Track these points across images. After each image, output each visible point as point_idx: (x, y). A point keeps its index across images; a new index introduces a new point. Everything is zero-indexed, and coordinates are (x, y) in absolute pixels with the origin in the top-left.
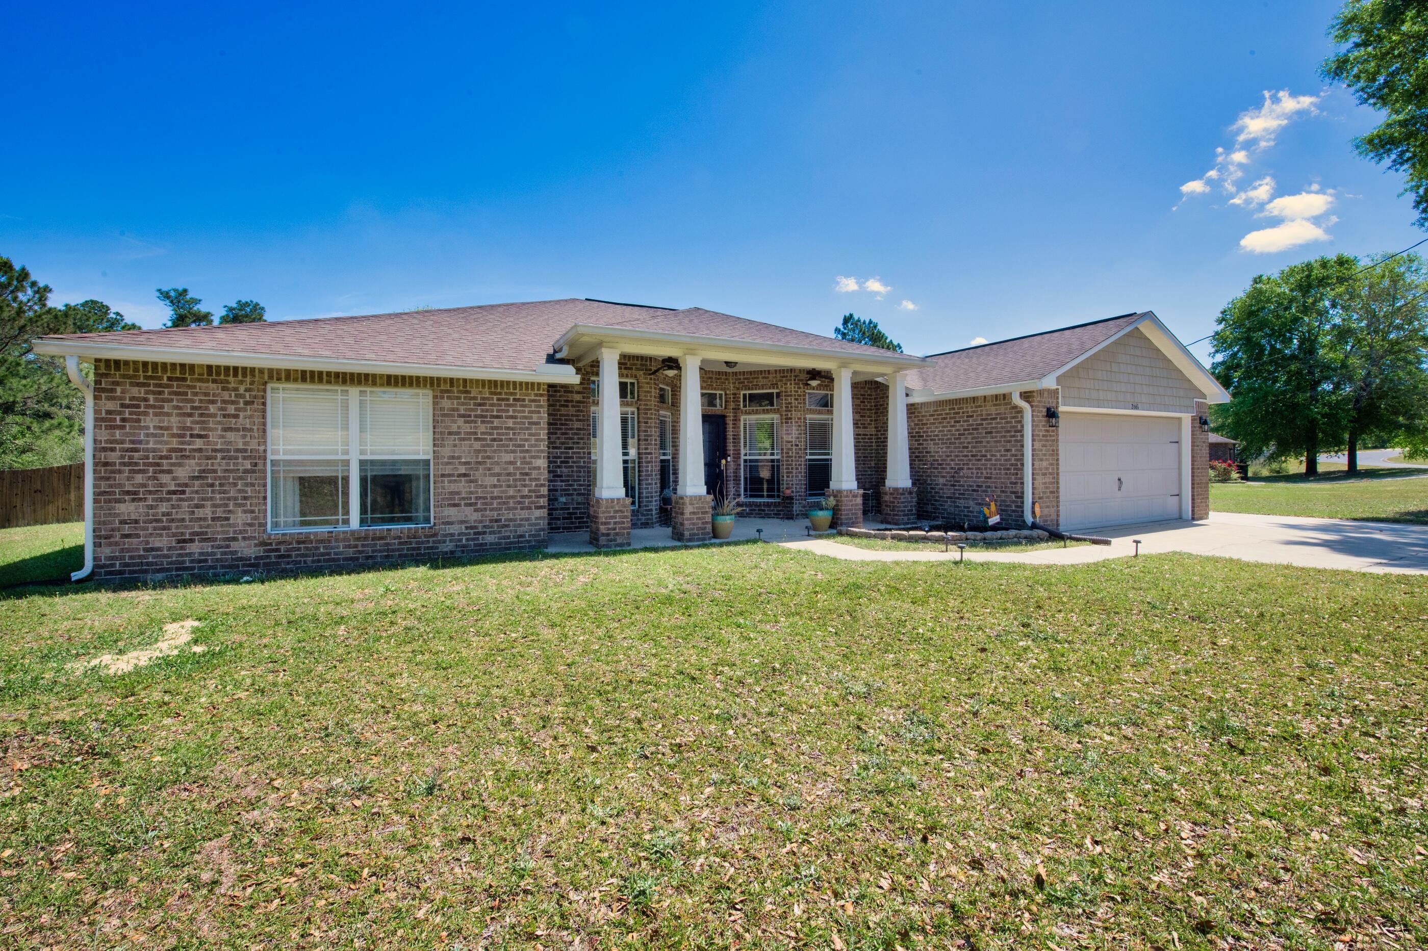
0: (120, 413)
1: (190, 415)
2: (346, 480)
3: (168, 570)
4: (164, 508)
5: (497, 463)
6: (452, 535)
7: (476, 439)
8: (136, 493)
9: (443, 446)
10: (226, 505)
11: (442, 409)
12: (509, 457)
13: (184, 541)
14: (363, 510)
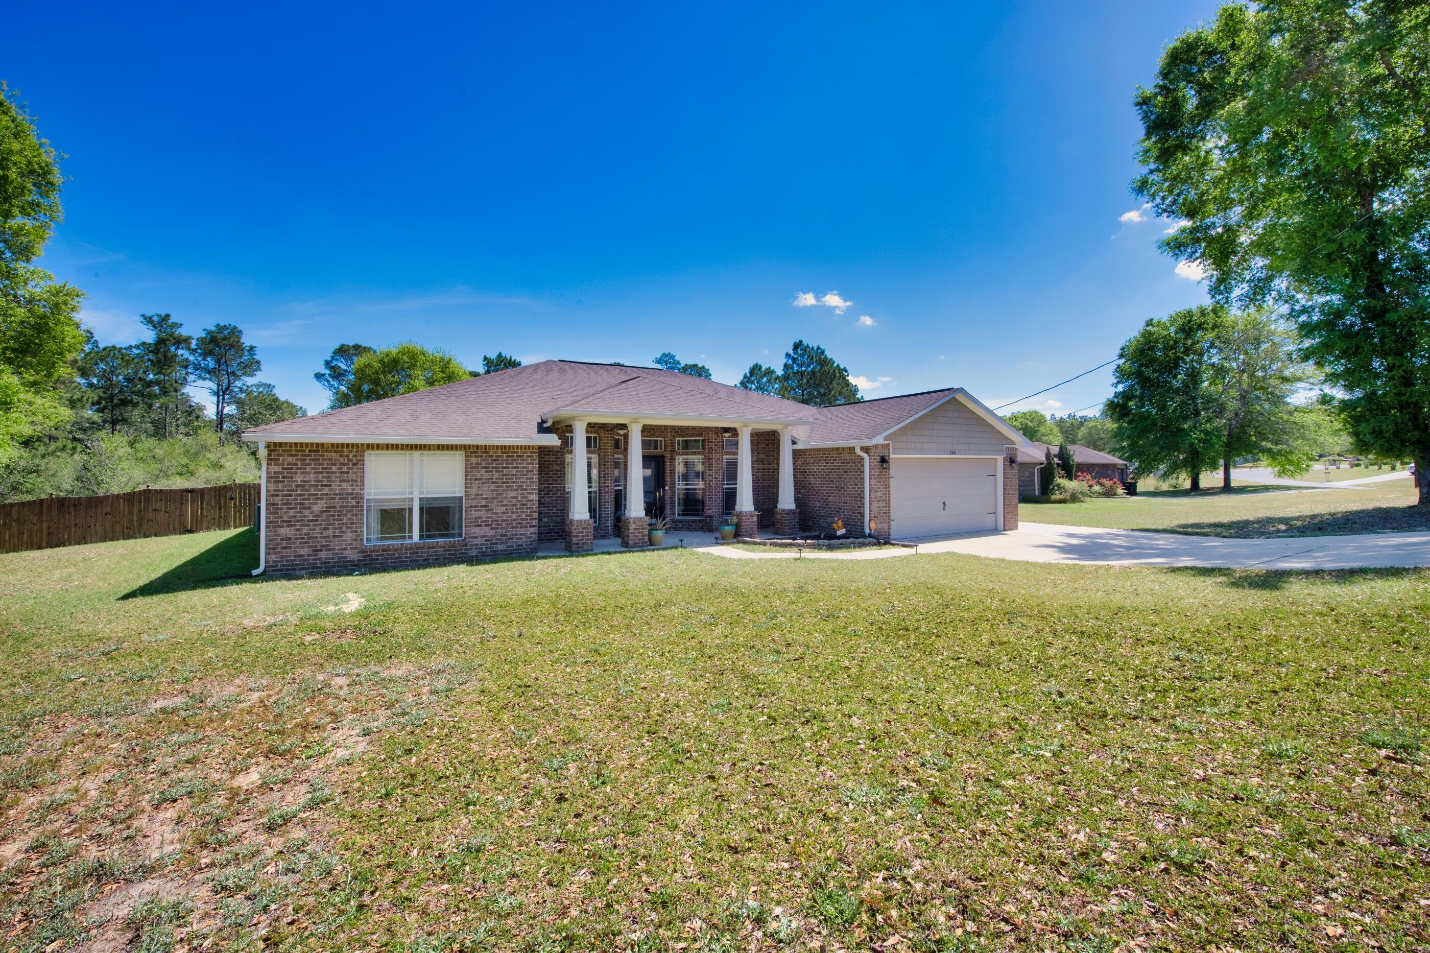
0: (282, 473)
1: (321, 473)
2: (411, 510)
3: (308, 568)
4: (305, 530)
5: (505, 498)
6: (476, 545)
7: (492, 483)
8: (290, 521)
9: (471, 487)
10: (341, 528)
11: (471, 464)
12: (514, 494)
13: (317, 551)
14: (421, 530)
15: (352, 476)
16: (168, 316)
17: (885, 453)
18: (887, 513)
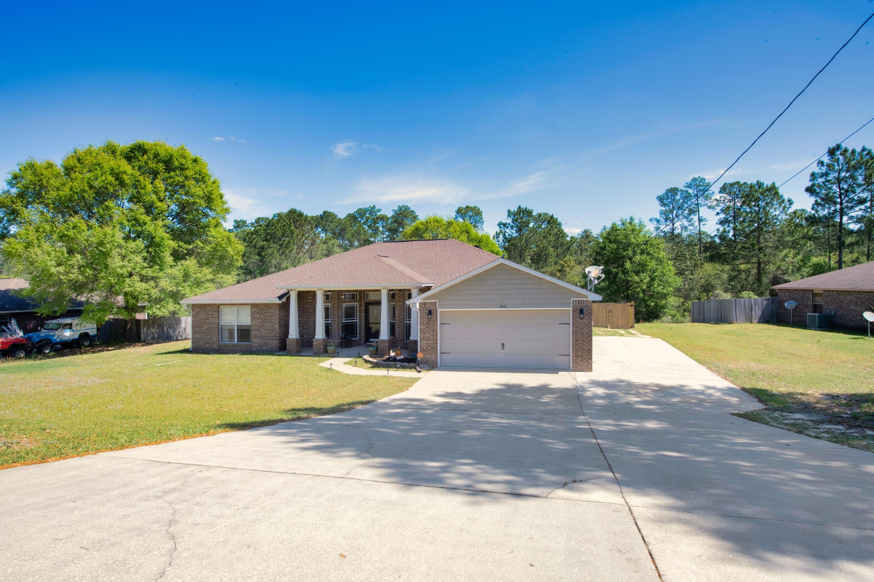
0: (196, 314)
1: (206, 314)
2: (235, 330)
3: (203, 350)
5: (266, 326)
6: (256, 346)
7: (261, 319)
8: (198, 332)
9: (253, 321)
10: (212, 336)
11: (252, 312)
12: (269, 325)
13: (206, 343)
14: (237, 338)
15: (214, 316)
16: (374, 206)
17: (432, 308)
18: (435, 348)
